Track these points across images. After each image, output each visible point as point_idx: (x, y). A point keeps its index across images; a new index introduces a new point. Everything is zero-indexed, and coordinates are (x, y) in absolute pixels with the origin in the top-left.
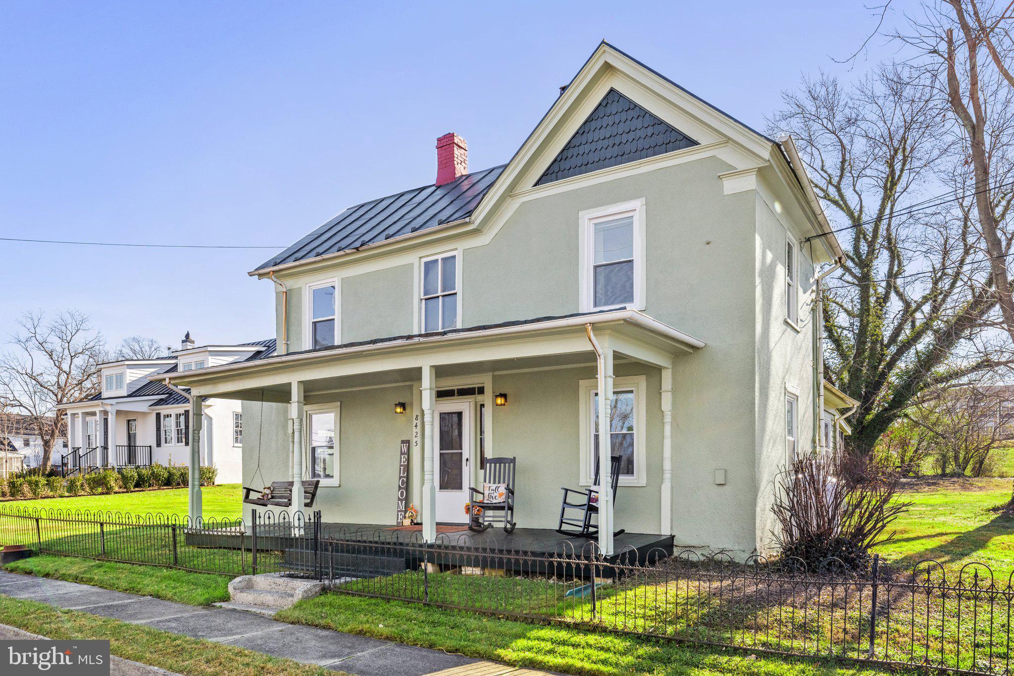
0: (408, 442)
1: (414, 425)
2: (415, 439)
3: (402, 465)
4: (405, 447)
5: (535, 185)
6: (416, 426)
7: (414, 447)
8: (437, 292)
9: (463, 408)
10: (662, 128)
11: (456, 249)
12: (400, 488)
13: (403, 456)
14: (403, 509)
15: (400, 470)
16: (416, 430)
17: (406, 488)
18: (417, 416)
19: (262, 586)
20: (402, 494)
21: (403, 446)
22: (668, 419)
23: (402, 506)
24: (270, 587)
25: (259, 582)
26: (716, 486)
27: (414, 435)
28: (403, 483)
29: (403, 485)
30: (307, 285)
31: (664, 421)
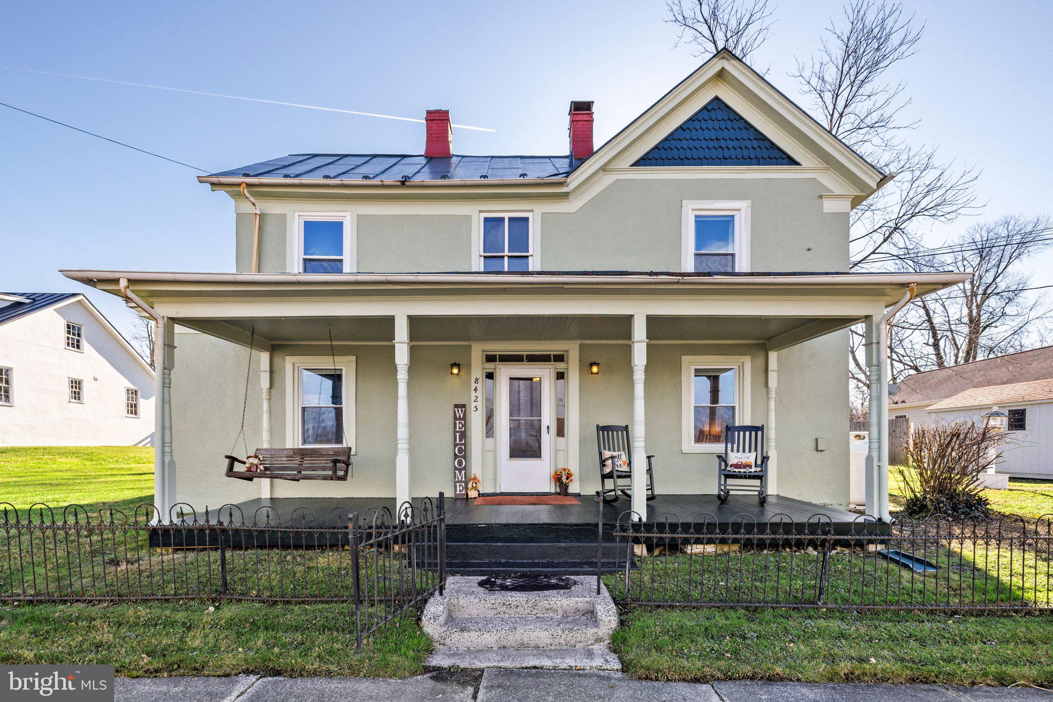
0: (463, 406)
1: (473, 388)
2: (473, 404)
3: (458, 432)
4: (460, 411)
5: (632, 166)
6: (476, 390)
7: (473, 413)
8: (504, 252)
9: (542, 374)
10: (766, 144)
11: (532, 211)
12: (456, 456)
13: (458, 422)
14: (463, 479)
15: (455, 436)
16: (476, 394)
17: (465, 457)
18: (477, 380)
19: (475, 611)
20: (460, 463)
21: (458, 411)
22: (773, 395)
23: (461, 476)
24: (494, 612)
25: (465, 605)
26: (816, 452)
27: (473, 399)
28: (460, 450)
29: (461, 453)
30: (297, 214)
31: (769, 396)
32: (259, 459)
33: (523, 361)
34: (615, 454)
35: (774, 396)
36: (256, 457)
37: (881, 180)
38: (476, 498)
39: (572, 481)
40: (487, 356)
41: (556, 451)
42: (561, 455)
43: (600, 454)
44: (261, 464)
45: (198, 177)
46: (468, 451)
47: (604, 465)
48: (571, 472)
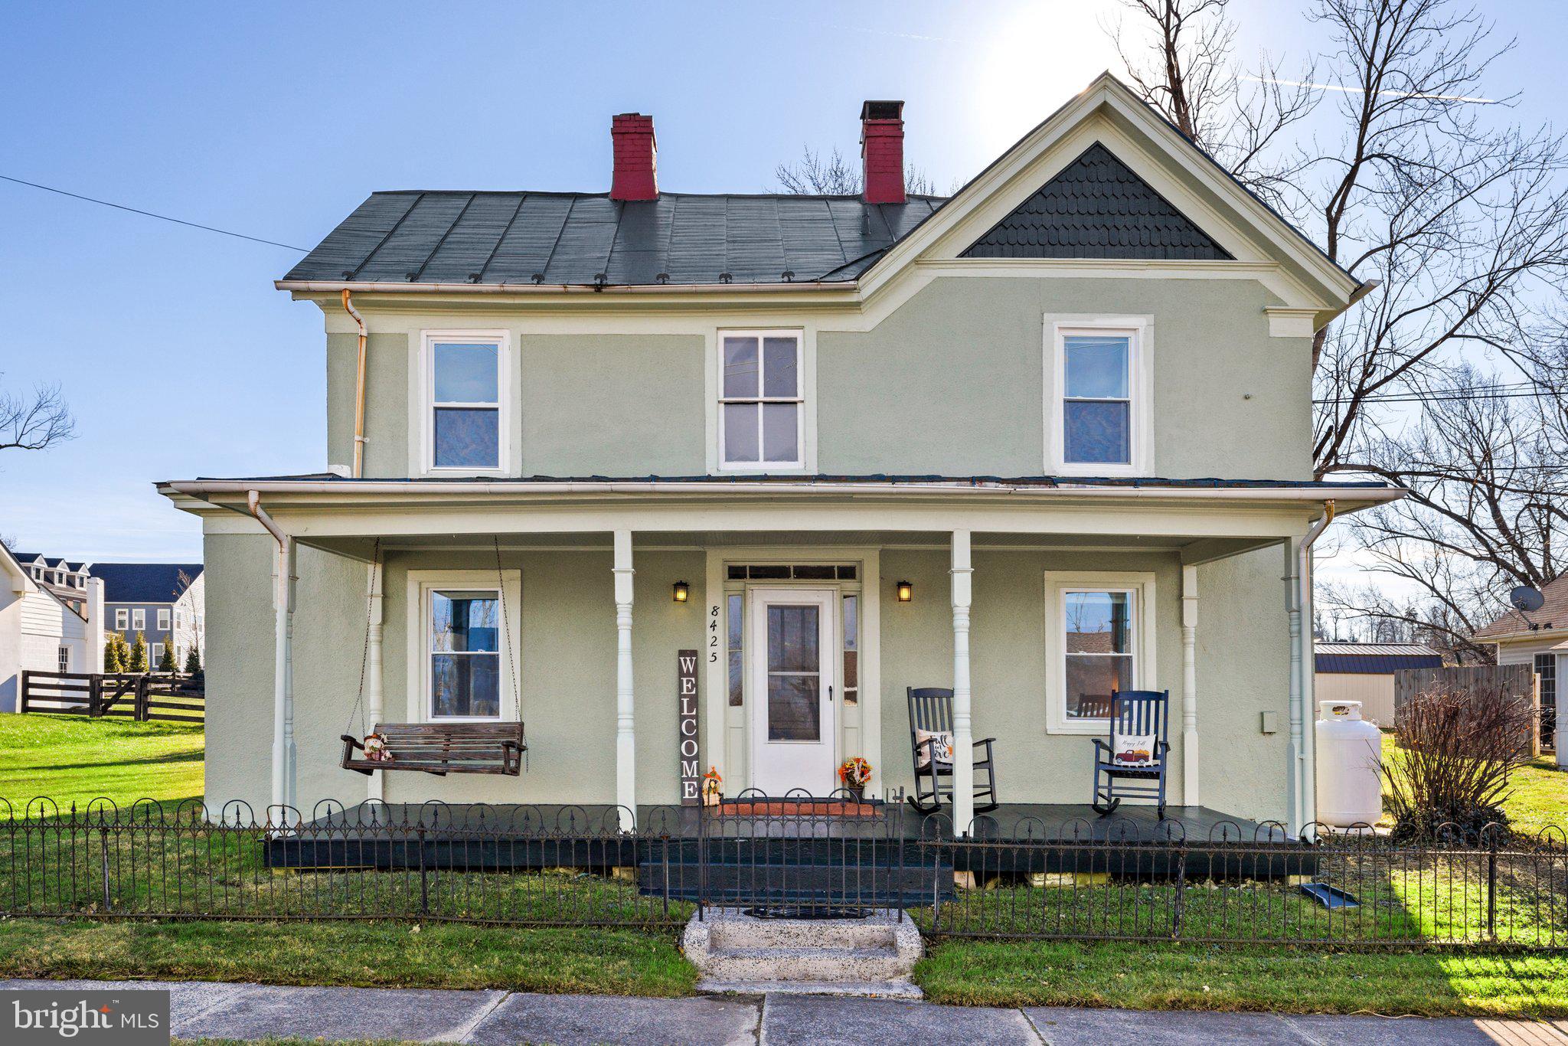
0: (694, 653)
1: (709, 623)
2: (710, 651)
3: (685, 696)
4: (688, 662)
5: (962, 255)
6: (713, 626)
7: (709, 664)
8: (757, 395)
9: (820, 599)
10: (1174, 222)
11: (802, 328)
12: (682, 737)
13: (685, 679)
14: (695, 776)
15: (681, 704)
16: (714, 634)
17: (696, 738)
18: (715, 609)
19: (745, 941)
20: (689, 748)
21: (685, 661)
22: (1191, 638)
23: (691, 770)
24: (769, 942)
25: (732, 932)
26: (1261, 735)
27: (710, 641)
28: (690, 727)
29: (691, 732)
30: (424, 333)
31: (1185, 641)
32: (383, 740)
33: (788, 576)
34: (937, 735)
35: (1192, 640)
36: (378, 737)
37: (1356, 290)
38: (716, 806)
39: (869, 778)
40: (730, 568)
41: (844, 728)
42: (851, 735)
43: (914, 734)
44: (385, 749)
45: (275, 282)
46: (700, 727)
47: (920, 754)
48: (870, 764)
